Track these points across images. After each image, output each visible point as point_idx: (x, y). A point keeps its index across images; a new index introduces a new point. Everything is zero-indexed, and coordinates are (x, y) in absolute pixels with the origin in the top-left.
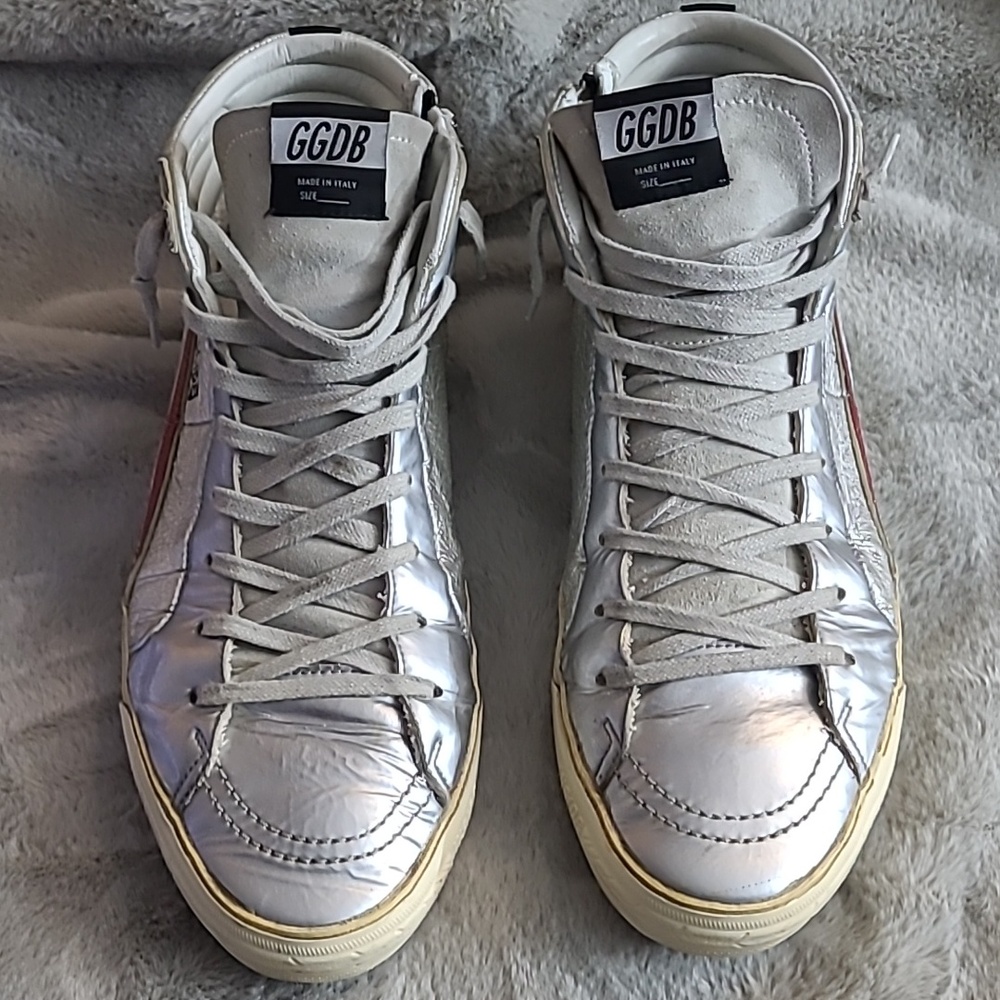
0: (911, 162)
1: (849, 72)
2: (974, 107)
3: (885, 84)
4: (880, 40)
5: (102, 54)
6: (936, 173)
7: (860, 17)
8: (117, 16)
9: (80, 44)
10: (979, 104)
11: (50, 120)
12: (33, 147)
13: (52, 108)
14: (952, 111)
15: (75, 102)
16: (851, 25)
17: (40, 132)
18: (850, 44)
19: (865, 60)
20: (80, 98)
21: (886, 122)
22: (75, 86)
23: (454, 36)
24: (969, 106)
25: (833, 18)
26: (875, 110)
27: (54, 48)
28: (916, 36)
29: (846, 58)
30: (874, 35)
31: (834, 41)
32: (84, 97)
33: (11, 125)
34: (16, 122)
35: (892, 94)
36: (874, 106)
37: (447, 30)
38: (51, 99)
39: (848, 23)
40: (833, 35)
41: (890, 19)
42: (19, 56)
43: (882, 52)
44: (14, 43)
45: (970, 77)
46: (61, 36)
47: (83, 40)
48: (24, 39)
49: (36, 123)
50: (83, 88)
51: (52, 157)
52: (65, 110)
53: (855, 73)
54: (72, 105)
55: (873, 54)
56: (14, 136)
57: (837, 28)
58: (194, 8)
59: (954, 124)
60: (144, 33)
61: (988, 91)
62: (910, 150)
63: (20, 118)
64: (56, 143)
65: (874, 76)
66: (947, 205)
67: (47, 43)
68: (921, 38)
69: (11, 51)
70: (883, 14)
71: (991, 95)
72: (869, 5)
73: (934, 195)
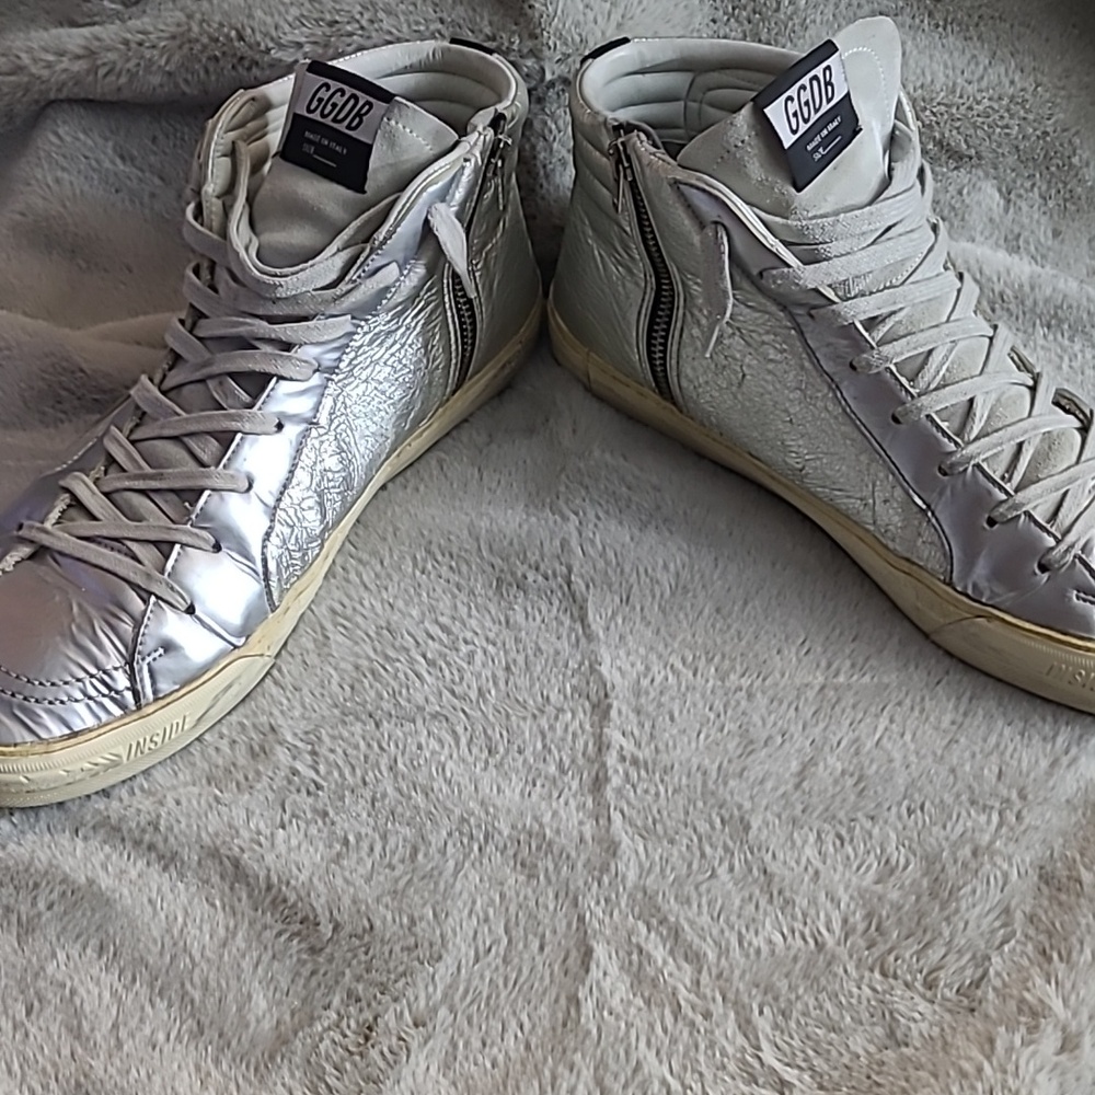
0: (991, 220)
1: (930, 126)
2: (1053, 169)
3: (966, 141)
4: (961, 97)
5: (206, 92)
6: (1016, 230)
7: (941, 75)
8: (224, 53)
9: (186, 81)
10: (1058, 166)
11: (152, 158)
12: (134, 184)
13: (155, 148)
14: (1031, 172)
15: (178, 143)
16: (932, 81)
17: (142, 170)
18: (932, 100)
19: (946, 117)
20: (183, 139)
21: (966, 181)
22: (178, 126)
23: (549, 77)
24: (1048, 168)
25: (915, 73)
26: (956, 168)
27: (161, 86)
28: (996, 97)
29: (928, 113)
30: (954, 92)
32: (186, 138)
33: (113, 163)
34: (118, 161)
35: (973, 152)
36: (955, 165)
37: (543, 70)
38: (154, 139)
39: (929, 79)
40: (915, 90)
41: (970, 77)
42: (126, 94)
43: (963, 109)
44: (123, 80)
45: (1048, 139)
46: (170, 74)
47: (189, 77)
48: (132, 75)
49: (137, 163)
50: (186, 130)
51: (153, 195)
52: (167, 150)
53: (936, 127)
54: (175, 146)
55: (954, 110)
56: (116, 174)
57: (919, 84)
58: (299, 45)
59: (1033, 185)
60: (249, 69)
61: (1067, 154)
62: (991, 209)
63: (122, 158)
64: (157, 181)
65: (954, 132)
66: (1026, 259)
67: (156, 80)
68: (1000, 98)
69: (119, 89)
70: (963, 73)
71: (1069, 157)
72: (950, 64)
73: (1014, 249)
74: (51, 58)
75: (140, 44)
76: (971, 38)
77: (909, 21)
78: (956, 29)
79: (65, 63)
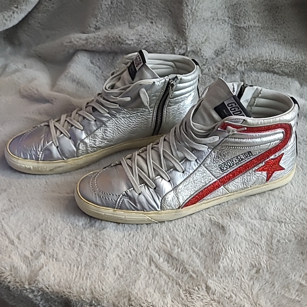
0: (297, 90)
3: (289, 71)
4: (288, 61)
5: (111, 49)
6: (302, 93)
7: (283, 55)
8: (116, 41)
11: (98, 64)
12: (93, 69)
13: (99, 61)
16: (280, 57)
17: (95, 66)
18: (280, 61)
19: (283, 65)
21: (290, 81)
22: (104, 57)
23: (188, 49)
25: (276, 55)
26: (288, 77)
27: (101, 47)
28: (297, 61)
30: (286, 59)
31: (276, 60)
32: (106, 59)
33: (89, 64)
34: (90, 63)
35: (291, 74)
37: (187, 48)
38: (99, 59)
40: (276, 58)
41: (291, 56)
42: (94, 49)
44: (93, 46)
46: (103, 45)
47: (108, 46)
48: (95, 45)
49: (94, 64)
50: (106, 57)
51: (97, 72)
52: (101, 62)
54: (103, 61)
55: (286, 64)
56: (89, 67)
58: (133, 40)
60: (121, 45)
62: (297, 88)
63: (91, 63)
64: (98, 68)
65: (286, 69)
66: (304, 100)
67: (100, 46)
68: (298, 61)
69: (92, 48)
70: (289, 55)
72: (286, 53)
73: (302, 97)
74: (78, 40)
75: (98, 38)
76: (293, 47)
77: (277, 42)
78: (289, 44)
79: (81, 41)
